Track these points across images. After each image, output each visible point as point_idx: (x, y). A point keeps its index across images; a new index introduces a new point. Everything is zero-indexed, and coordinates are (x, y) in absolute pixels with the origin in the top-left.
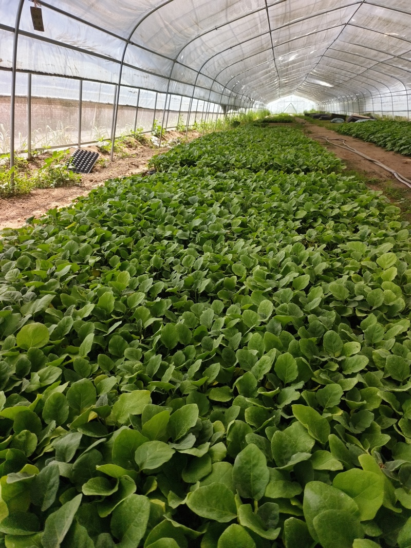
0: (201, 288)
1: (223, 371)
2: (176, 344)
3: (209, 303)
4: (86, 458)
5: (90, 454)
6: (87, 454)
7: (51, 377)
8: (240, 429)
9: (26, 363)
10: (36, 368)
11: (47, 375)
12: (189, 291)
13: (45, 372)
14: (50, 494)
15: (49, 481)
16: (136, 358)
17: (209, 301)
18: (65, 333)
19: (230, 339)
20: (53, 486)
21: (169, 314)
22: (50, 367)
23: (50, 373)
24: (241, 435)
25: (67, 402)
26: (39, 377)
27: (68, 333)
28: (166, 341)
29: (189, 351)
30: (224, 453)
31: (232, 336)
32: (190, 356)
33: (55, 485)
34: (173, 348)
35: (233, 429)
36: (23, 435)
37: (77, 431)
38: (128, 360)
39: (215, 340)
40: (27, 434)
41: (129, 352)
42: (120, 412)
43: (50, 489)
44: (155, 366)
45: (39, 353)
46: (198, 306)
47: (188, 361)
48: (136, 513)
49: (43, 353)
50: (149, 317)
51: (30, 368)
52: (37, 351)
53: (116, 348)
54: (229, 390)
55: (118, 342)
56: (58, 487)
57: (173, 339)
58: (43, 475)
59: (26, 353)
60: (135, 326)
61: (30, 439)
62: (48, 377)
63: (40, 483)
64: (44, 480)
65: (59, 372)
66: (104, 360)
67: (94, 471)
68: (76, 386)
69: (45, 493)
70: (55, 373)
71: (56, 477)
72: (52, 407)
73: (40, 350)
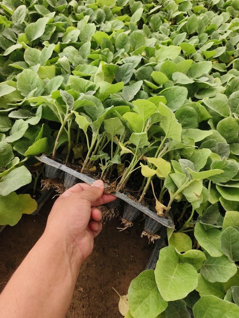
1: (225, 53)
2: (194, 31)
3: (218, 14)
4: (144, 69)
5: (147, 68)
6: (145, 67)
7: (117, 27)
8: (237, 82)
9: (103, 14)
10: (108, 19)
12: (205, 3)
13: (114, 23)
14: (127, 78)
15: (126, 71)
16: (166, 34)
18: (123, 5)
19: (231, 38)
20: (129, 74)
21: (190, 12)
22: (117, 20)
23: (117, 24)
24: (236, 85)
25: (129, 42)
26: (111, 25)
27: (125, 5)
28: (189, 27)
29: (203, 38)
30: (224, 90)
32: (202, 41)
34: (191, 33)
35: (233, 80)
36: (106, 51)
38: (161, 33)
39: (221, 35)
40: (108, 51)
41: (162, 28)
43: (126, 76)
44: (180, 40)
46: (210, 13)
47: (200, 44)
48: (177, 96)
49: (111, 12)
50: (176, 11)
51: (104, 19)
52: (108, 10)
53: (154, 24)
54: (225, 66)
55: (156, 20)
56: (132, 75)
57: (193, 27)
58: (124, 67)
59: (102, 9)
60: (166, 14)
61: (109, 54)
62: (116, 26)
63: (121, 71)
64: (123, 70)
65: (123, 25)
66: (146, 29)
67: (147, 77)
68: (135, 33)
69: (123, 78)
70: (120, 25)
71: (131, 70)
72: (121, 41)
73: (110, 10)
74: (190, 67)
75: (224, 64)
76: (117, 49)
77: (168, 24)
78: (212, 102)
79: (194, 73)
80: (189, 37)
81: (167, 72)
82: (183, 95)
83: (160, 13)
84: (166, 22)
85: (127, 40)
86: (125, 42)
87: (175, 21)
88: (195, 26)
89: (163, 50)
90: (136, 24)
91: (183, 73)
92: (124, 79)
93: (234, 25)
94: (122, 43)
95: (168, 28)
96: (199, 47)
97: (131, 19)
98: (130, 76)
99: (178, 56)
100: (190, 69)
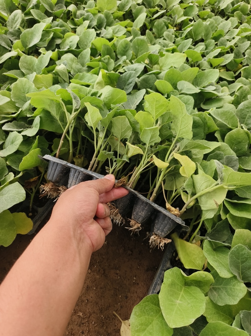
0: (222, 6)
1: (233, 61)
2: (200, 38)
3: (225, 19)
4: (147, 78)
5: (150, 76)
6: (148, 75)
7: (119, 33)
8: (245, 91)
9: (103, 19)
10: (109, 24)
11: (116, 30)
12: (212, 7)
13: (116, 28)
14: (129, 87)
15: (128, 80)
16: (171, 41)
17: (226, 18)
18: (125, 9)
19: (239, 44)
20: (131, 83)
21: (196, 18)
22: (119, 26)
23: (118, 30)
24: (244, 95)
25: (132, 49)
26: (112, 31)
27: (127, 10)
28: (195, 33)
29: (210, 45)
30: (232, 100)
31: (241, 43)
32: (209, 48)
33: (133, 82)
34: (197, 39)
35: (241, 89)
36: (106, 59)
37: (141, 63)
38: (165, 40)
39: (228, 42)
40: (109, 59)
41: (166, 34)
42: (163, 64)
43: (128, 84)
44: (185, 47)
45: (110, 16)
46: (217, 18)
47: (207, 51)
49: (112, 17)
50: (182, 16)
51: (105, 24)
52: (109, 14)
53: (158, 30)
54: (233, 75)
55: (160, 25)
56: (134, 84)
57: (200, 33)
58: (125, 76)
59: (103, 14)
60: (171, 20)
61: (110, 62)
62: (117, 32)
63: (123, 80)
64: (125, 79)
65: (125, 30)
66: (150, 35)
67: (150, 87)
68: (138, 40)
69: (125, 87)
70: (122, 31)
71: (134, 78)
72: (122, 48)
73: (111, 14)
74: (196, 76)
75: (232, 72)
76: (119, 57)
77: (172, 30)
78: (219, 113)
79: (200, 81)
80: (195, 43)
81: (172, 80)
82: (189, 104)
83: (165, 18)
84: (170, 28)
85: (129, 47)
86: (126, 49)
87: (180, 27)
88: (202, 32)
89: (167, 57)
90: (139, 30)
91: (189, 81)
92: (126, 89)
93: (243, 31)
94: (124, 49)
95: (173, 34)
96: (205, 54)
97: (133, 25)
98: (133, 85)
99: (183, 64)
100: (196, 78)
